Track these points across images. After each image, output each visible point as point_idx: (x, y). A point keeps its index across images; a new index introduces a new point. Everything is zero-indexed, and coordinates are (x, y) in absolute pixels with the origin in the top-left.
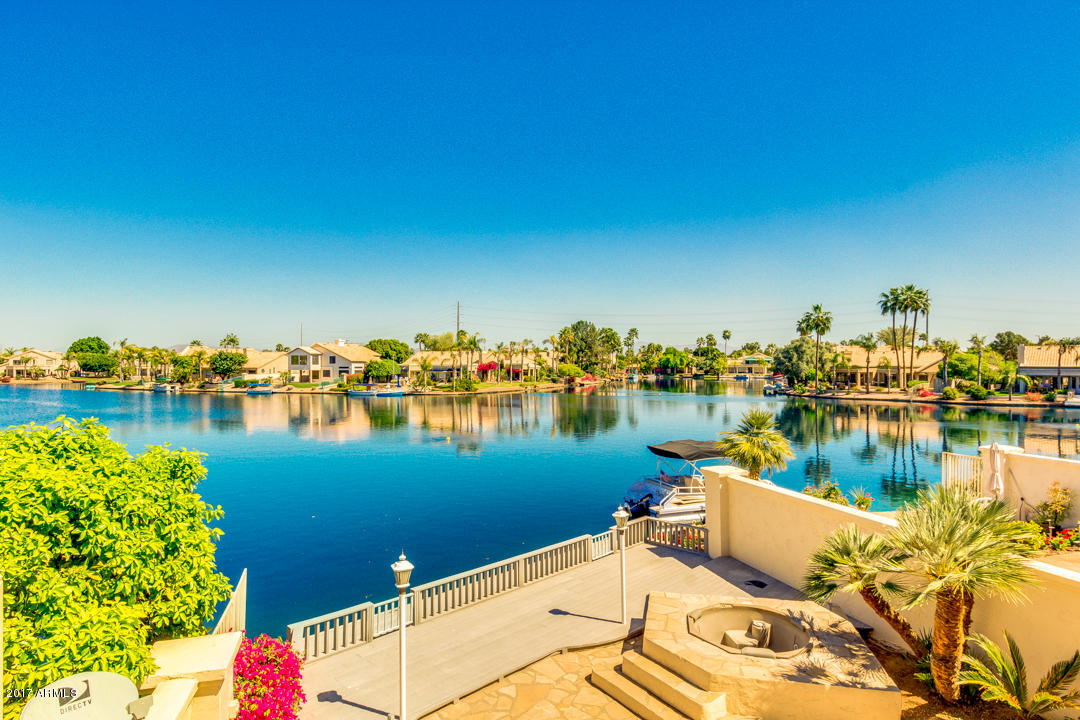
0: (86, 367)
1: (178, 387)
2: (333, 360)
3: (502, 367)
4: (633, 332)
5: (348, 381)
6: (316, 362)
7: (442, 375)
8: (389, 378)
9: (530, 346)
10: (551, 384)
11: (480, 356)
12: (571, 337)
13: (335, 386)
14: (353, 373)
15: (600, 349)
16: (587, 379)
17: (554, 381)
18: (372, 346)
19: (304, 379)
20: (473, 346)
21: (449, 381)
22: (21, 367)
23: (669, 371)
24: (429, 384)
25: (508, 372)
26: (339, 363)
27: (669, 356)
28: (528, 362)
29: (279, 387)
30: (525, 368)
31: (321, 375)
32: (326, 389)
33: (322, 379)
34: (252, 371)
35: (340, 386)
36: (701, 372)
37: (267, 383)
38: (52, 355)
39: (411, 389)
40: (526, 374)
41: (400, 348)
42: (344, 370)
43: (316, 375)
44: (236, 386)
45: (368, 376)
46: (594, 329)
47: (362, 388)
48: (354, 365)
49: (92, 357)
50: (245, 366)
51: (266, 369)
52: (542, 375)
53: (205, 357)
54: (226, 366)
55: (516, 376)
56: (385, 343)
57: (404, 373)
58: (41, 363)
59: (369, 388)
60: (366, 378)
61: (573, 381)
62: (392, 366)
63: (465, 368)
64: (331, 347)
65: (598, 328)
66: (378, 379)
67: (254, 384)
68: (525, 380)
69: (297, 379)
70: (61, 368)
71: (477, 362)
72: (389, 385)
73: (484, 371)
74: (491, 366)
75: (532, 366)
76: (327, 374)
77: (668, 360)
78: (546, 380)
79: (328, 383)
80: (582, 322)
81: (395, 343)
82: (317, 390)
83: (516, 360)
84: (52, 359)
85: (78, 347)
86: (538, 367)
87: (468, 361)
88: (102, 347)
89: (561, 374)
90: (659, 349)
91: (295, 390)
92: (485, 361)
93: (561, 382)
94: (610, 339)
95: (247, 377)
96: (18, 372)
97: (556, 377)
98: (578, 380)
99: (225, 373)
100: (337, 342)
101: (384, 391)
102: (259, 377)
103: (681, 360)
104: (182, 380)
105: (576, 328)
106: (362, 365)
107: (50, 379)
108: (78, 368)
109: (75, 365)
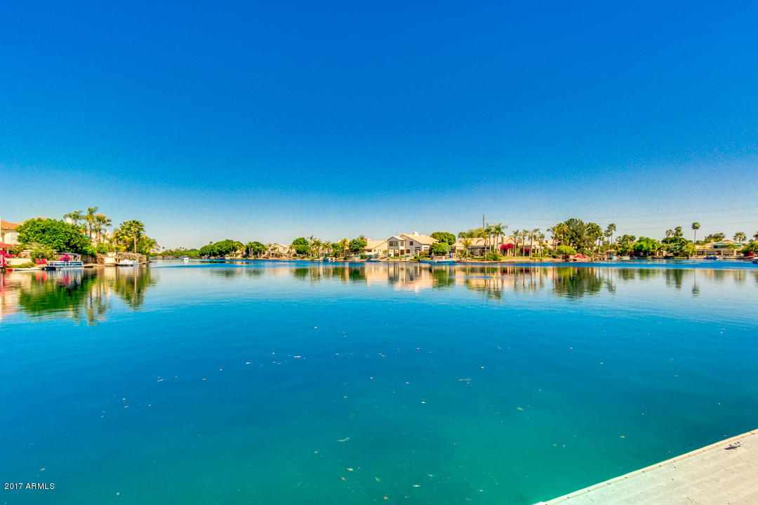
0: (298, 252)
1: (334, 259)
2: (411, 243)
3: (517, 247)
4: (612, 226)
5: (420, 255)
6: (402, 245)
7: (477, 251)
8: (444, 253)
9: (537, 234)
10: (552, 259)
11: (502, 239)
12: (566, 228)
13: (413, 258)
14: (423, 250)
15: (587, 237)
16: (578, 256)
17: (554, 257)
18: (434, 236)
19: (396, 255)
20: (498, 231)
21: (482, 255)
22: (273, 252)
23: (642, 254)
24: (469, 256)
25: (522, 250)
26: (415, 245)
27: (642, 243)
28: (536, 244)
29: (383, 258)
30: (533, 248)
31: (405, 252)
32: (408, 259)
33: (406, 254)
34: (370, 251)
35: (415, 258)
36: (672, 254)
37: (377, 256)
38: (285, 246)
39: (458, 259)
40: (533, 252)
41: (451, 237)
42: (418, 248)
43: (402, 252)
44: (362, 258)
45: (432, 251)
46: (582, 224)
47: (428, 259)
48: (423, 246)
49: (301, 247)
50: (366, 248)
51: (377, 249)
52: (545, 253)
53: (347, 243)
54: (357, 247)
55: (527, 253)
56: (442, 234)
57: (453, 250)
58: (281, 250)
59: (432, 258)
60: (430, 253)
61: (568, 257)
62: (445, 246)
63: (493, 247)
64: (410, 236)
65: (586, 222)
66: (437, 253)
67: (370, 257)
68: (533, 256)
69: (392, 256)
70: (288, 252)
71: (500, 243)
72: (444, 257)
73: (505, 249)
74: (510, 246)
75: (538, 247)
76: (408, 251)
77: (642, 246)
78: (548, 256)
79: (408, 256)
80: (573, 220)
81: (448, 234)
82: (403, 260)
83: (527, 243)
84: (285, 248)
85: (296, 242)
86: (543, 248)
87: (495, 242)
88: (305, 243)
89: (560, 252)
90: (632, 238)
91: (391, 260)
92: (506, 243)
93: (559, 258)
94: (594, 231)
95: (367, 253)
96: (273, 254)
97: (555, 254)
98: (572, 257)
99: (356, 251)
100: (414, 234)
101: (441, 260)
102: (372, 253)
103: (653, 246)
104: (336, 255)
105: (568, 223)
106: (428, 246)
107: (284, 257)
108: (295, 253)
109: (294, 251)
